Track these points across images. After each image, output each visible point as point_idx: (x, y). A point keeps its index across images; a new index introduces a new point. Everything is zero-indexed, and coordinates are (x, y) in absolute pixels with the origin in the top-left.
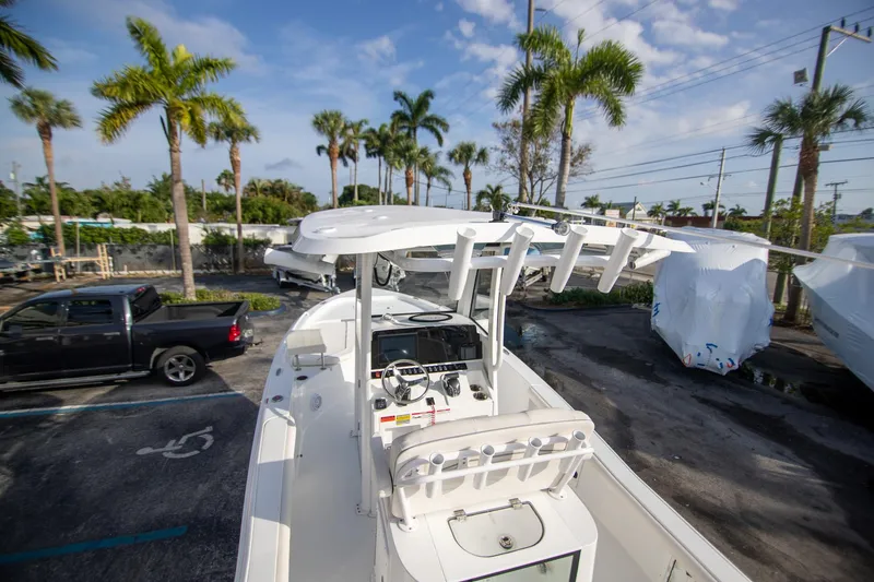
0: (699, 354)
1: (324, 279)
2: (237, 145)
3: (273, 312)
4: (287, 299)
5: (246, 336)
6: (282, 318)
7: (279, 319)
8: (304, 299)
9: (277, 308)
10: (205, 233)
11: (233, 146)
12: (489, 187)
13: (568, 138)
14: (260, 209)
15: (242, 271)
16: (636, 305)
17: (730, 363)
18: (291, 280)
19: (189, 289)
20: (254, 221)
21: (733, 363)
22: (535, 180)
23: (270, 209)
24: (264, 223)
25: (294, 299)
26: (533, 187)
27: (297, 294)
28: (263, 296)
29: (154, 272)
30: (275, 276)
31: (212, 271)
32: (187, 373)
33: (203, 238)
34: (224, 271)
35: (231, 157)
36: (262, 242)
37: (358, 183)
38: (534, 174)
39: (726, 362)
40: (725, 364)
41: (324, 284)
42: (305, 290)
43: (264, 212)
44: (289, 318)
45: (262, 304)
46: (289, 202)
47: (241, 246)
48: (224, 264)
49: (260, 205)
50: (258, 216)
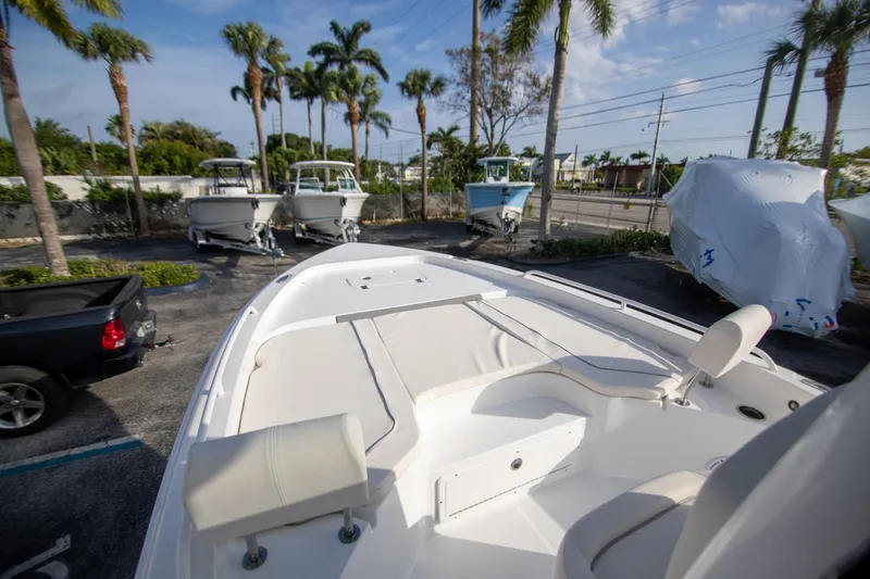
0: (787, 313)
1: (258, 239)
2: (117, 64)
3: (190, 287)
4: (209, 266)
5: (141, 333)
6: (205, 295)
7: (199, 296)
8: (234, 266)
9: (195, 281)
10: (87, 186)
11: (112, 67)
12: (440, 129)
13: (564, 50)
14: (164, 157)
15: (147, 234)
16: (632, 254)
17: (828, 323)
18: (213, 241)
19: (56, 261)
20: (158, 171)
21: (832, 323)
22: (495, 119)
23: (178, 158)
24: (171, 174)
25: (219, 267)
26: (493, 127)
27: (223, 260)
28: (173, 265)
29: (20, 240)
30: (191, 238)
31: (105, 235)
32: (29, 413)
33: (86, 193)
34: (122, 234)
35: (113, 82)
36: (169, 196)
37: (285, 132)
38: (494, 112)
39: (822, 321)
40: (821, 324)
41: (260, 245)
42: (234, 254)
43: (170, 161)
44: (215, 292)
45: (172, 276)
46: (201, 148)
47: (140, 202)
48: (121, 226)
49: (163, 152)
50: (163, 166)
